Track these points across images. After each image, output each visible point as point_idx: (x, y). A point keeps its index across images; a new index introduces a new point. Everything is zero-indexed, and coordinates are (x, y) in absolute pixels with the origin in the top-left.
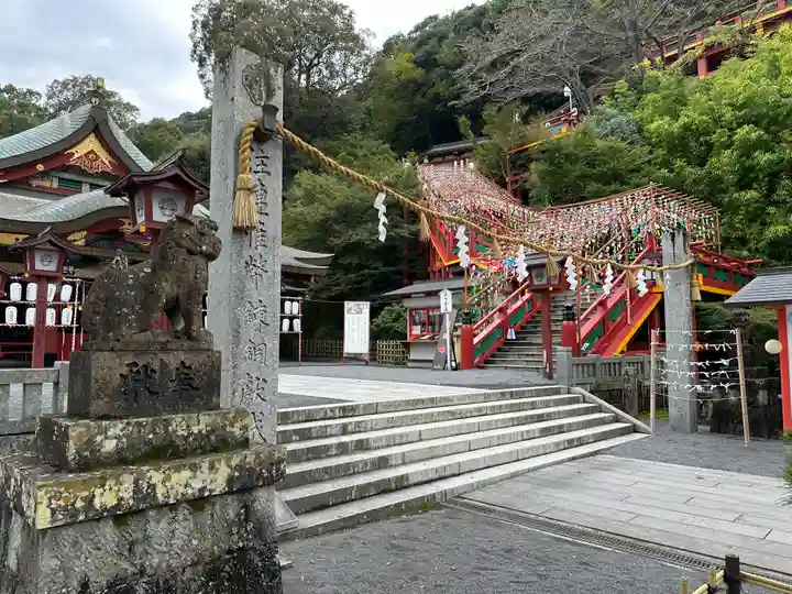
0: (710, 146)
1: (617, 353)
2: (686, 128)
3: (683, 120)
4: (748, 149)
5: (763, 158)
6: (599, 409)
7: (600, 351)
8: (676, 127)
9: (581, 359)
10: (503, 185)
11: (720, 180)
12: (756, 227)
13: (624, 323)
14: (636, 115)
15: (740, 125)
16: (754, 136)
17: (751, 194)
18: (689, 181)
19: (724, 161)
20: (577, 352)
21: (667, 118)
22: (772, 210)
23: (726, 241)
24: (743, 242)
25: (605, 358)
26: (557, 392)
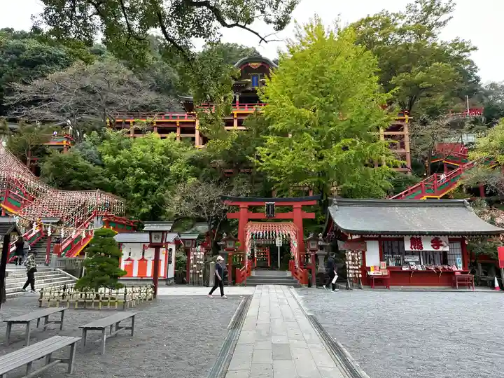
0: (127, 173)
1: (75, 256)
2: (118, 162)
3: (117, 159)
4: (139, 177)
5: (144, 182)
6: (66, 276)
7: (68, 255)
8: (114, 161)
9: (61, 259)
10: (24, 161)
11: (128, 187)
12: (138, 208)
13: (80, 244)
14: (99, 149)
15: (138, 167)
16: (142, 173)
17: (139, 195)
18: (117, 185)
19: (130, 180)
20: (60, 255)
21: (112, 157)
22: (144, 202)
23: (127, 212)
24: (133, 212)
25: (70, 258)
26: (50, 270)
